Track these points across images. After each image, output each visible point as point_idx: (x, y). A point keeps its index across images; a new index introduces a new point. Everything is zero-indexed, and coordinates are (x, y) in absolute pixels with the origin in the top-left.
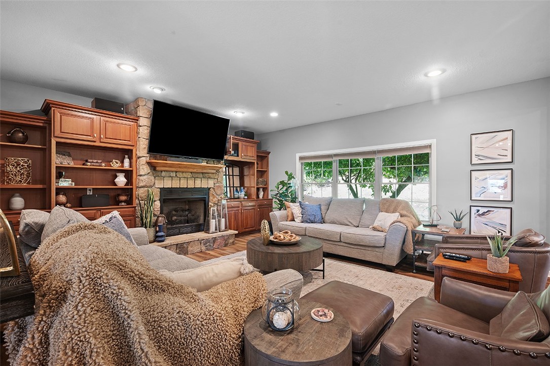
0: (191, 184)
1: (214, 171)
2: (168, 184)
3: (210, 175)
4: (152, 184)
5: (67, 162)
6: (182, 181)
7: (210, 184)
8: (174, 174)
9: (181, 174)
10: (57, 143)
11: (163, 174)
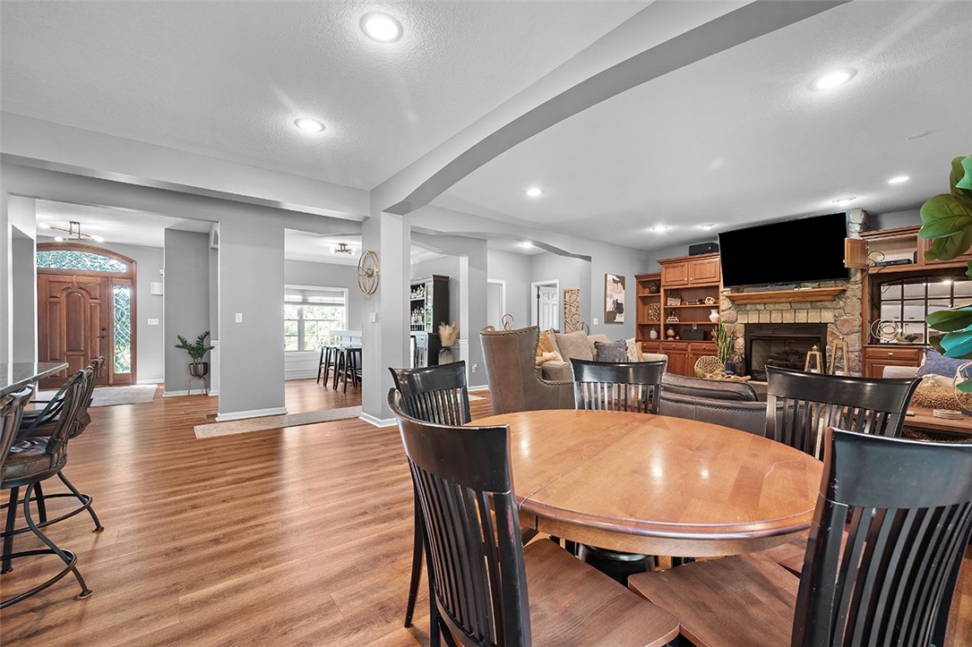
0: (788, 318)
1: (830, 298)
2: (754, 319)
3: (826, 303)
4: (734, 319)
5: (674, 303)
6: (773, 315)
7: (827, 316)
8: (761, 307)
9: (772, 306)
10: (665, 290)
11: (748, 307)
